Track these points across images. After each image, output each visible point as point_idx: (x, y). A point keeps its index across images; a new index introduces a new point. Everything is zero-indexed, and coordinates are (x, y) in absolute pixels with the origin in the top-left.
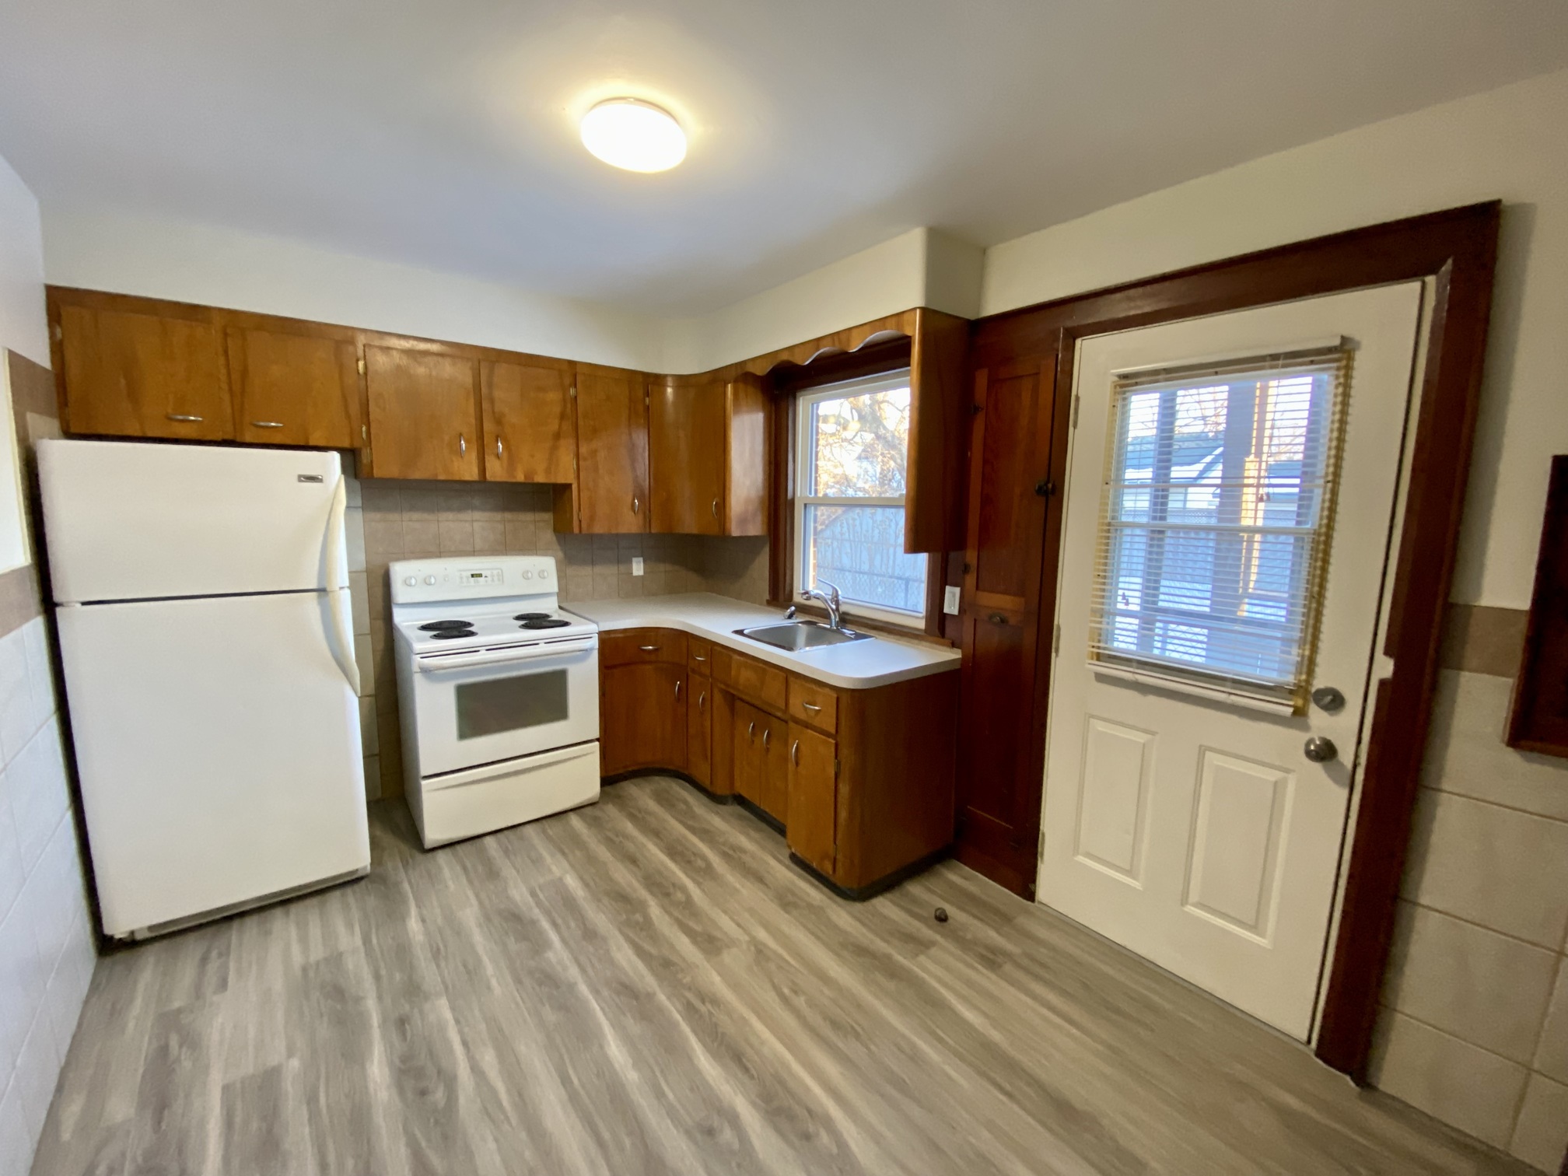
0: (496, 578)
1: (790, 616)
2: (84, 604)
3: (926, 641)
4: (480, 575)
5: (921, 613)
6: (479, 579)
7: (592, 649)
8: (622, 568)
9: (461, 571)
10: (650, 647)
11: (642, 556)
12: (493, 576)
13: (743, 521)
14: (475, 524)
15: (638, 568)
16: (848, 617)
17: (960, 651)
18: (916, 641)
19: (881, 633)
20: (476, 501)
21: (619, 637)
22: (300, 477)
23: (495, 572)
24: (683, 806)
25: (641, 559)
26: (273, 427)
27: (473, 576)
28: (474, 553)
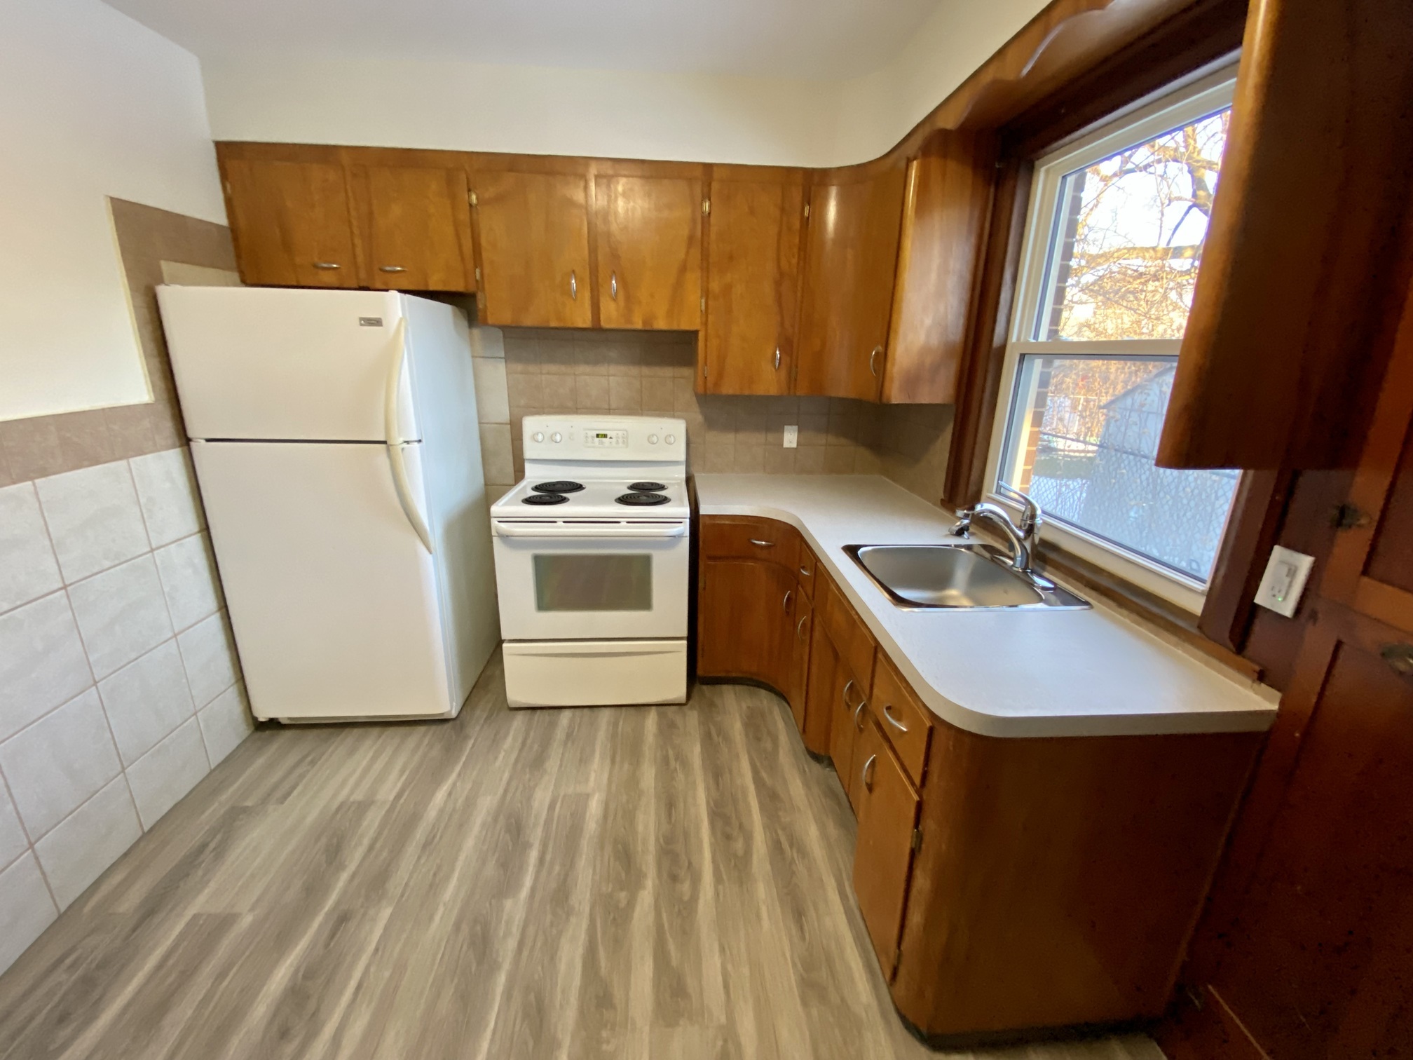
0: (620, 440)
1: (960, 533)
2: (208, 440)
3: (1198, 647)
4: (605, 436)
5: (1203, 581)
6: (604, 439)
7: (680, 536)
8: (771, 437)
9: (585, 429)
10: (764, 543)
11: (797, 424)
12: (618, 437)
13: (912, 380)
14: (611, 378)
15: (790, 438)
16: (1052, 555)
17: (1278, 695)
18: (1174, 639)
19: (1104, 599)
20: (613, 354)
21: (724, 524)
22: (361, 319)
23: (620, 433)
24: (768, 745)
25: (796, 428)
26: (399, 271)
27: (598, 436)
28: (609, 411)
